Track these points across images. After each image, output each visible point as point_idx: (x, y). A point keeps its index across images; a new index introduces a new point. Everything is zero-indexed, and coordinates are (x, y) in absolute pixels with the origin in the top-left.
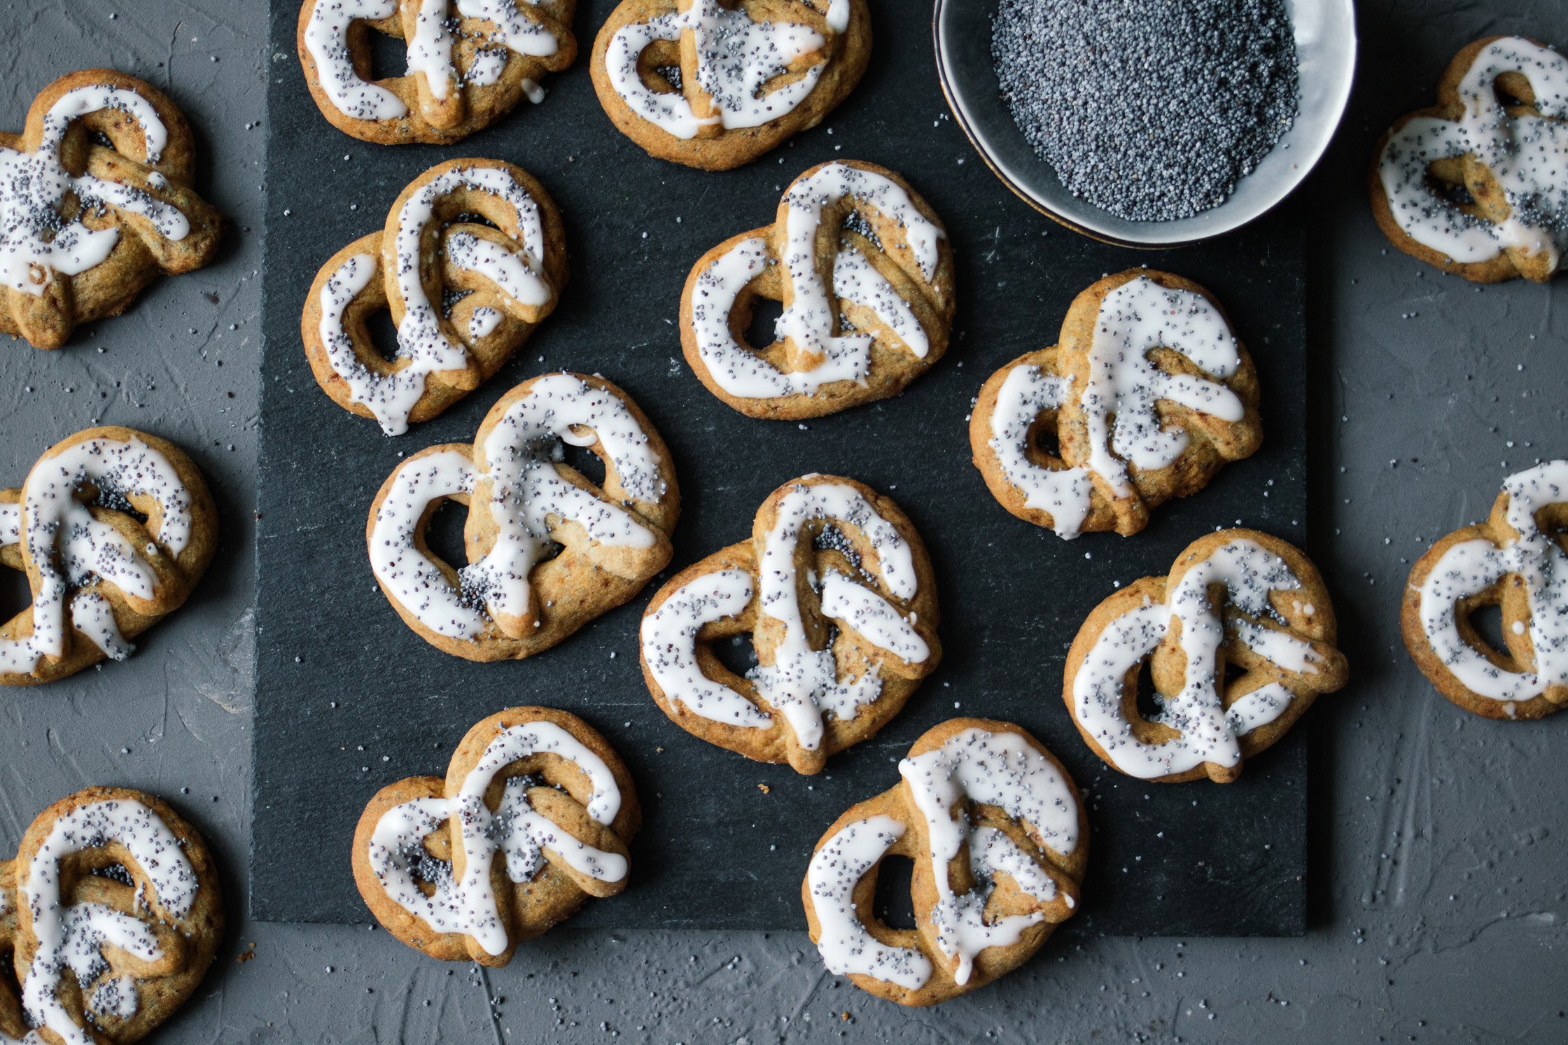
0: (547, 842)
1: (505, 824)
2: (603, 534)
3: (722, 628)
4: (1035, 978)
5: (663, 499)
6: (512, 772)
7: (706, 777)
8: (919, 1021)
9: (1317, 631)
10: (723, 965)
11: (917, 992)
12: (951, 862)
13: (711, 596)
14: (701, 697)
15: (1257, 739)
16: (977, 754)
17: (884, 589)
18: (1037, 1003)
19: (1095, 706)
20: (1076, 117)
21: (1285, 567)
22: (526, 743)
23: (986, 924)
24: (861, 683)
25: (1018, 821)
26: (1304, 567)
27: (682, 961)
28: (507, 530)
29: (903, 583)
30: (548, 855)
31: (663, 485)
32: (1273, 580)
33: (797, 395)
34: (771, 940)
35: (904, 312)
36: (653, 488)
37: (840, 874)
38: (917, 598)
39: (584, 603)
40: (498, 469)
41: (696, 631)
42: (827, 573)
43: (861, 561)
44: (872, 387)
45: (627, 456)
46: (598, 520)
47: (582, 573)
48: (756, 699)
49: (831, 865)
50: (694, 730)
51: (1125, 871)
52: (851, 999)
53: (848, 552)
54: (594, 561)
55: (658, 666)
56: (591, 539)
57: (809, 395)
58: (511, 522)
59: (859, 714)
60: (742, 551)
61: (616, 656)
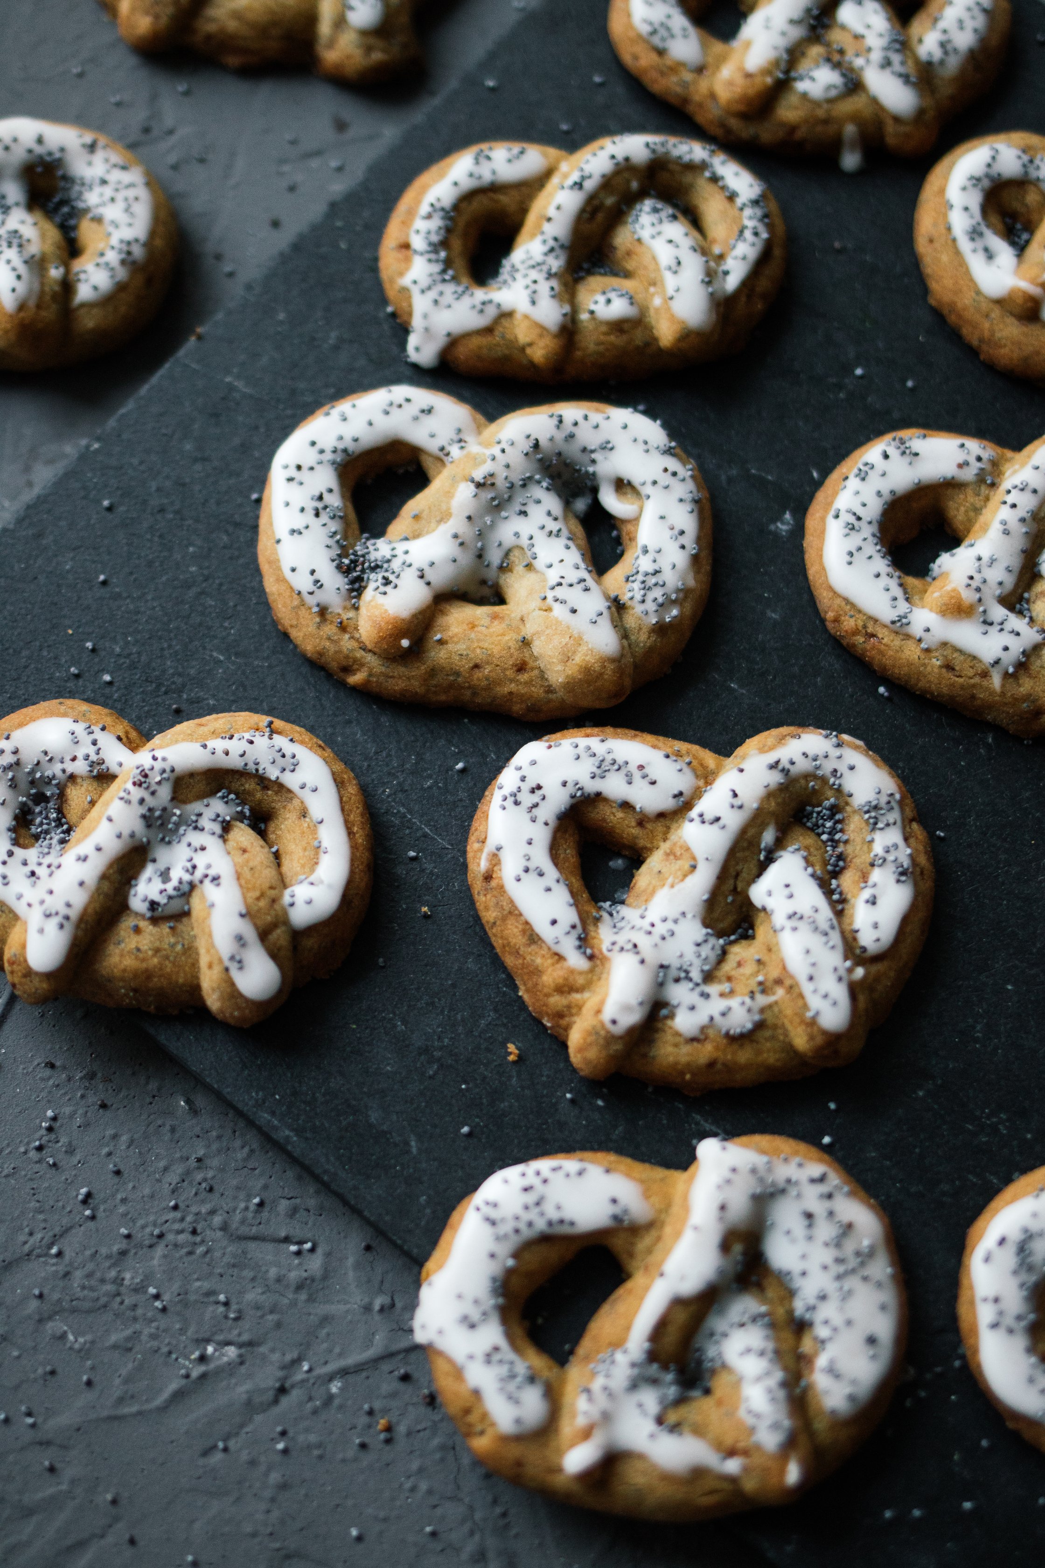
0: (207, 881)
1: (178, 825)
2: (563, 602)
3: (615, 817)
5: (660, 629)
6: (235, 785)
7: (454, 986)
8: (471, 1508)
10: (287, 1240)
11: (506, 1439)
12: (678, 1302)
13: (633, 767)
14: (527, 870)
16: (813, 1198)
17: (846, 920)
22: (281, 762)
23: (660, 1420)
24: (734, 1003)
25: (801, 1327)
27: (242, 1195)
28: (456, 524)
29: (876, 926)
30: (196, 903)
31: (675, 612)
33: (908, 637)
34: (369, 1256)
36: (661, 605)
37: (526, 1208)
38: (877, 958)
39: (476, 670)
40: (503, 451)
41: (583, 795)
42: (791, 849)
43: (843, 869)
44: (1003, 694)
45: (659, 551)
46: (571, 585)
47: (503, 635)
48: (591, 928)
49: (526, 1190)
50: (487, 909)
51: (888, 1514)
52: (410, 1408)
53: (834, 847)
54: (528, 630)
55: (505, 799)
56: (545, 598)
57: (923, 645)
58: (469, 518)
59: (702, 1037)
60: (709, 758)
61: (463, 771)
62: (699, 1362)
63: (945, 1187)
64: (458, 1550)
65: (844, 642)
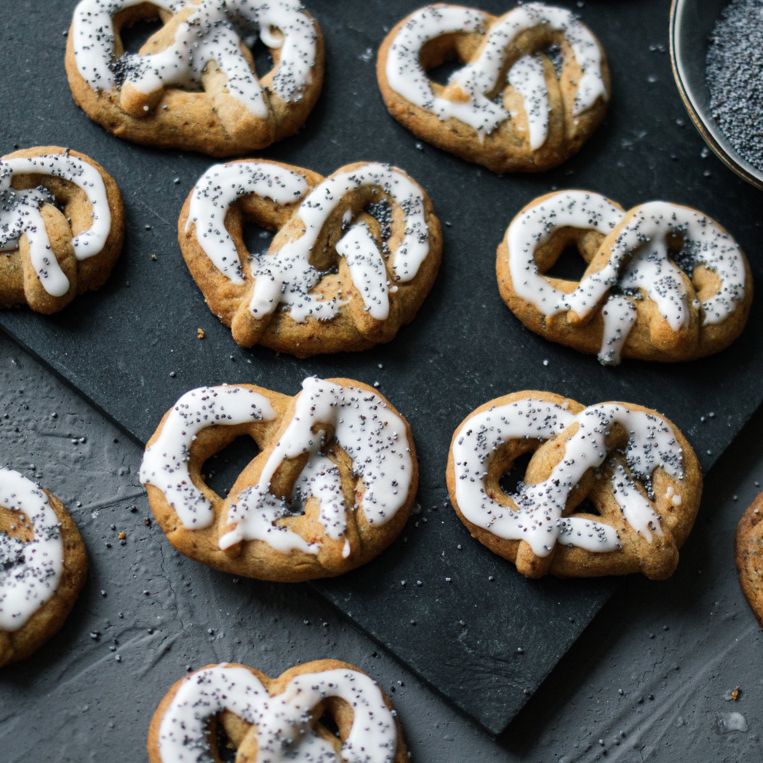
0: (29, 230)
1: (13, 201)
2: (236, 88)
3: (262, 206)
4: (276, 620)
5: (292, 106)
6: (47, 183)
7: (168, 297)
8: (170, 581)
9: (672, 520)
10: (70, 436)
11: (187, 531)
12: (286, 459)
13: (272, 178)
14: (210, 231)
15: (572, 556)
16: (365, 409)
17: (390, 262)
18: (263, 639)
19: (473, 441)
20: (750, 72)
21: (681, 458)
22: (72, 169)
23: (274, 524)
24: (324, 304)
25: (356, 478)
26: (694, 472)
27: (45, 412)
28: (178, 46)
29: (406, 265)
30: (22, 243)
31: (300, 96)
32: (666, 459)
33: (432, 114)
34: (116, 445)
35: (544, 111)
36: (292, 93)
37: (204, 408)
38: (406, 283)
39: (187, 126)
40: (205, 6)
41: (243, 192)
42: (360, 224)
43: (389, 237)
44: (485, 147)
45: (292, 64)
46: (241, 79)
47: (202, 106)
48: (246, 265)
49: (204, 399)
50: (188, 253)
51: (403, 582)
52: (137, 527)
53: (385, 226)
54: (216, 105)
55: (200, 193)
56: (226, 86)
57: (440, 118)
58: (185, 43)
59: (306, 322)
60: (317, 176)
61: (178, 183)
62: (299, 496)
63: (442, 411)
64: (161, 604)
65: (397, 119)
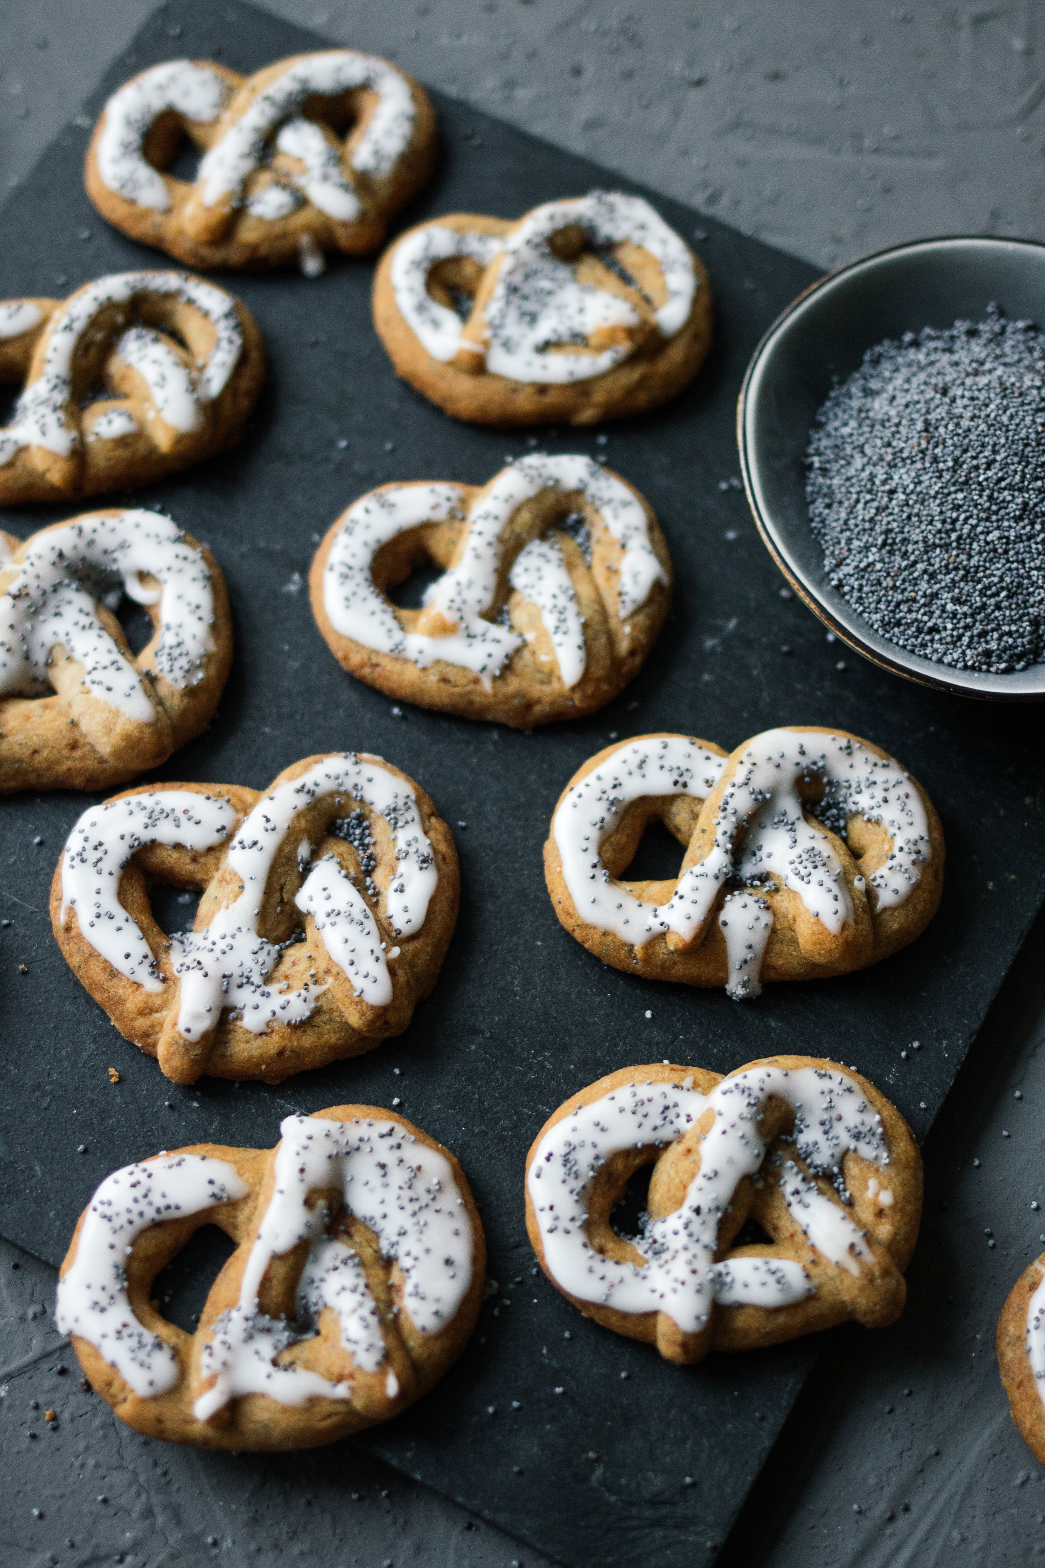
2: (100, 683)
3: (172, 858)
4: (309, 1503)
5: (190, 692)
7: (56, 1028)
8: (135, 1473)
9: (884, 1230)
11: (143, 1401)
12: (275, 1257)
13: (179, 813)
14: (98, 916)
15: (741, 1321)
16: (383, 1151)
17: (381, 910)
18: (293, 1535)
19: (556, 1170)
20: (875, 504)
21: (880, 1130)
23: (275, 1363)
24: (292, 996)
25: (388, 1262)
26: (904, 1146)
29: (406, 910)
31: (200, 675)
32: (857, 1136)
33: (406, 661)
34: (18, 1273)
35: (574, 625)
36: (188, 671)
37: (136, 1201)
38: (412, 937)
39: (36, 755)
40: (32, 564)
41: (139, 844)
42: (325, 858)
43: (374, 868)
44: (495, 695)
45: (180, 626)
46: (105, 668)
47: (54, 720)
48: (163, 955)
49: (134, 1186)
50: (71, 955)
51: (491, 1410)
52: (71, 1397)
53: (365, 850)
54: (75, 714)
55: (73, 859)
56: (83, 683)
57: (420, 665)
58: (12, 627)
59: (269, 1030)
60: (247, 793)
61: (41, 843)
62: (306, 1308)
63: (504, 1123)
64: (128, 1512)
65: (357, 675)
